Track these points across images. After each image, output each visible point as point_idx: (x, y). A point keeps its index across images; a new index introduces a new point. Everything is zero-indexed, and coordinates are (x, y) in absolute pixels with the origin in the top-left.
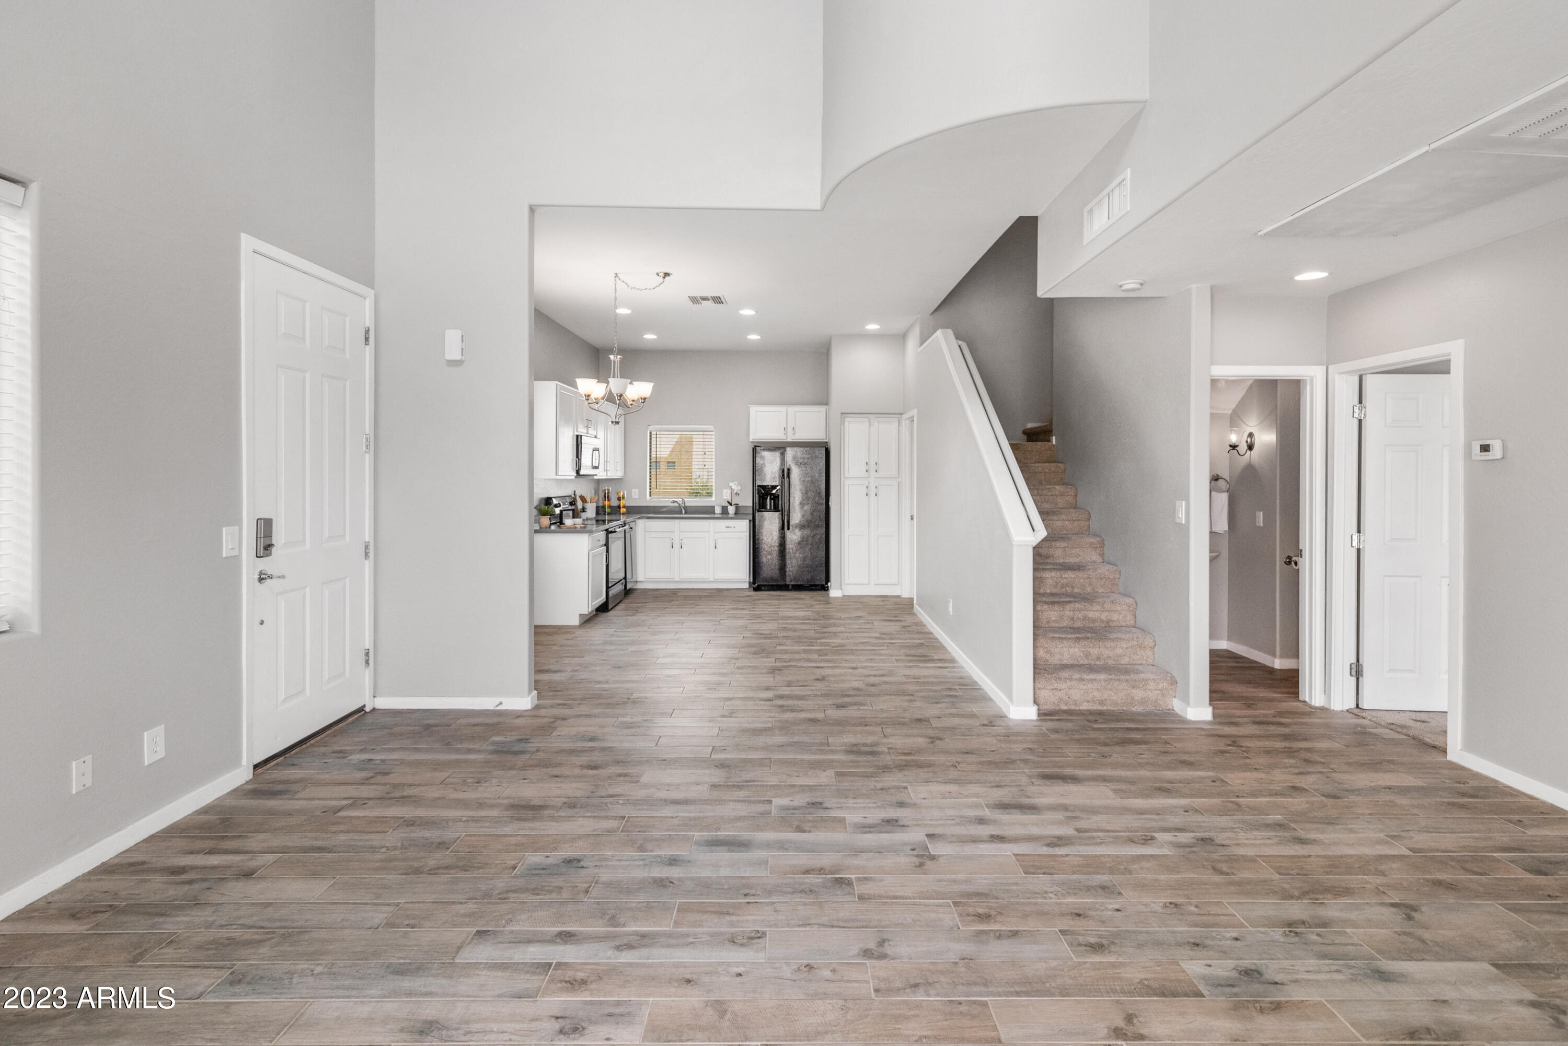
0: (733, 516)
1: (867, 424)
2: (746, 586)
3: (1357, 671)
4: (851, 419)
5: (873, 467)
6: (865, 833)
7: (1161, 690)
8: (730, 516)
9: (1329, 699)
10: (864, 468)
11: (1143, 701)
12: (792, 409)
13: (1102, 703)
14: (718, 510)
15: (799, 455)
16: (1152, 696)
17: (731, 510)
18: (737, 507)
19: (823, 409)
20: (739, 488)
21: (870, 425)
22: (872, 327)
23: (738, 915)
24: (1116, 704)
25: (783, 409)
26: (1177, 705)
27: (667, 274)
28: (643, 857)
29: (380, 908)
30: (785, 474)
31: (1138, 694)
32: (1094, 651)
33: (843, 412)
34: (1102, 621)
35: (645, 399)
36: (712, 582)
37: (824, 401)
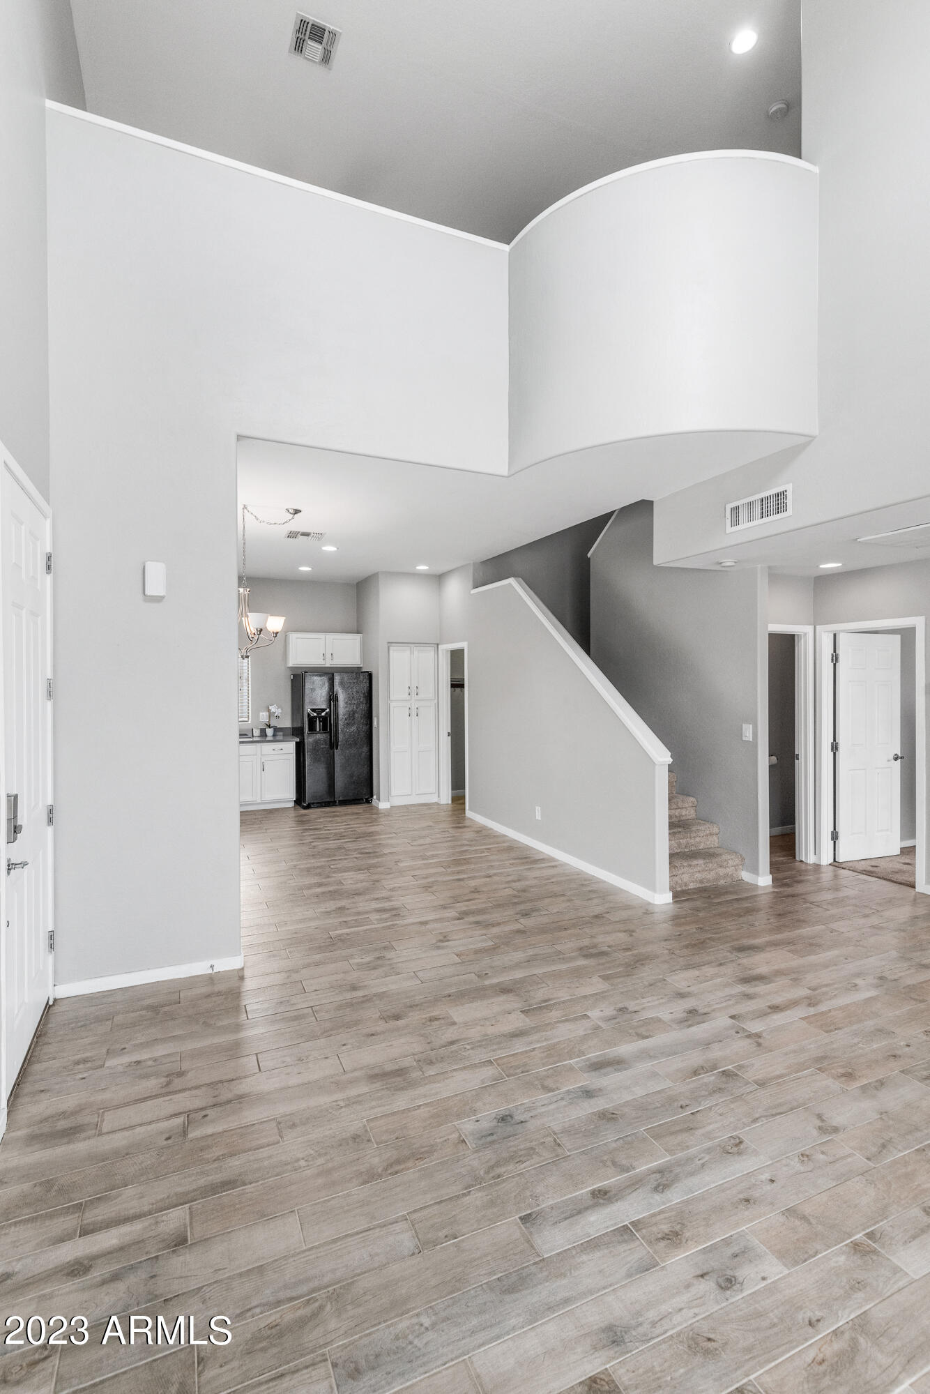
0: (271, 738)
1: (409, 652)
2: (292, 804)
3: (835, 836)
4: (395, 648)
5: (414, 690)
6: (690, 1026)
7: (735, 866)
8: (268, 739)
9: (820, 859)
10: (407, 691)
11: (726, 876)
12: (330, 637)
13: (701, 882)
14: (257, 733)
15: (346, 679)
16: (730, 870)
17: (270, 732)
18: (276, 730)
19: (358, 637)
20: (280, 710)
21: (411, 654)
22: (422, 568)
23: (701, 1128)
24: (709, 881)
25: (322, 636)
26: (746, 876)
27: (297, 512)
28: (559, 1097)
29: (392, 1228)
30: (332, 698)
31: (722, 871)
32: (683, 842)
33: (390, 641)
34: (676, 817)
35: (277, 633)
36: (259, 803)
37: (358, 628)
